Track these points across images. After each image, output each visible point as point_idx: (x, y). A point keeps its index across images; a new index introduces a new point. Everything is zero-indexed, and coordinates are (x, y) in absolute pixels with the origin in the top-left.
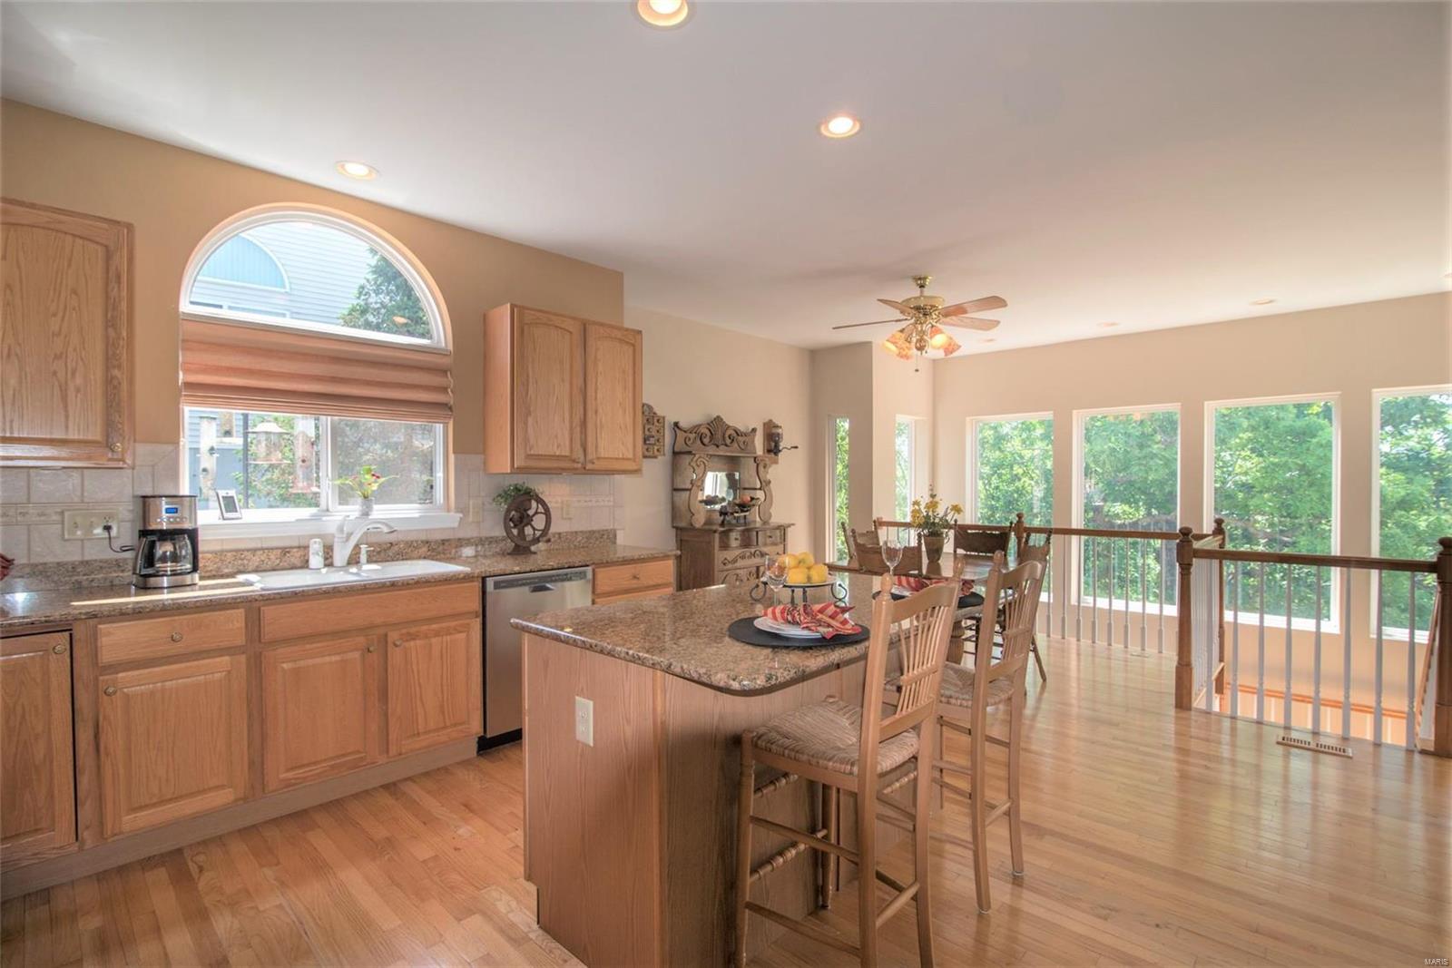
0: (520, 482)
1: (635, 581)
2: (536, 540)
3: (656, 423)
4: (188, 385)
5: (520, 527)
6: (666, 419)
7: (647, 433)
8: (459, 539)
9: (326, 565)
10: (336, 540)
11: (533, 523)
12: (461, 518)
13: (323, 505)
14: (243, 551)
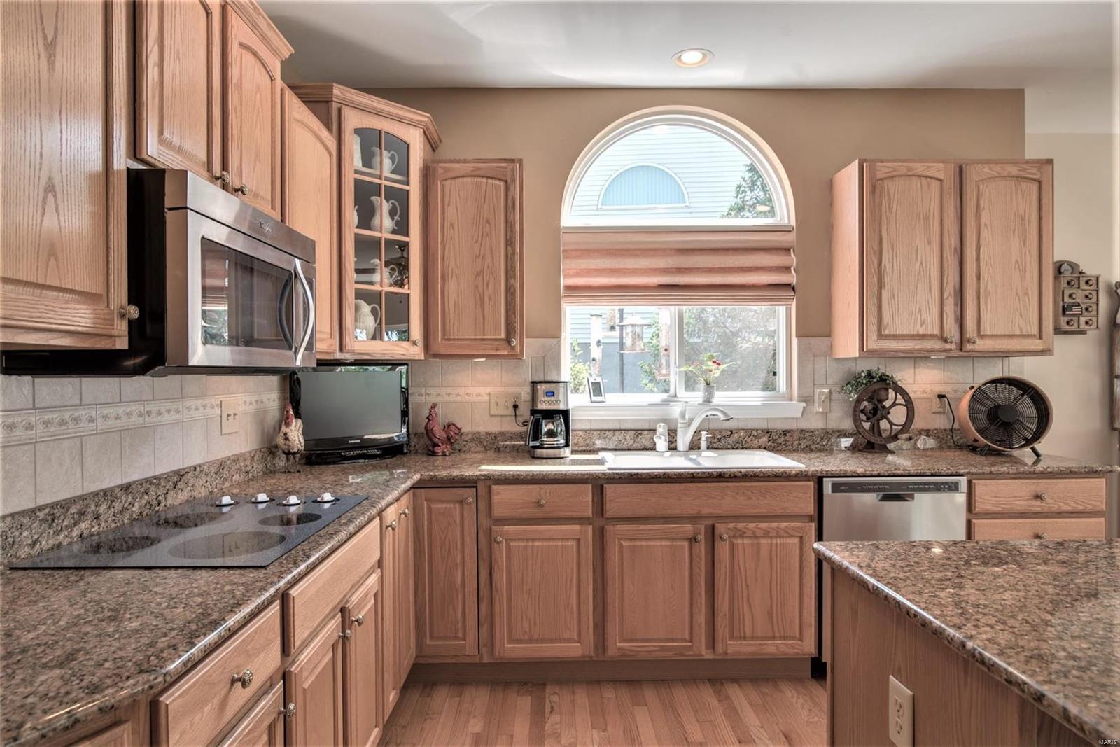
0: (874, 368)
1: (1038, 503)
2: (895, 438)
3: (1083, 286)
4: (568, 288)
5: (874, 419)
6: (1101, 280)
7: (1067, 299)
8: (802, 431)
9: (670, 449)
10: (679, 425)
11: (889, 416)
12: (804, 408)
13: (672, 391)
14: (606, 430)
